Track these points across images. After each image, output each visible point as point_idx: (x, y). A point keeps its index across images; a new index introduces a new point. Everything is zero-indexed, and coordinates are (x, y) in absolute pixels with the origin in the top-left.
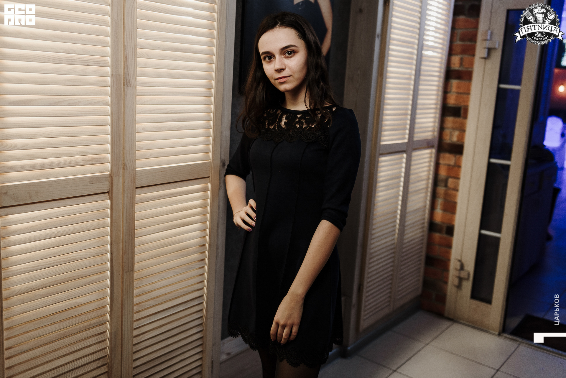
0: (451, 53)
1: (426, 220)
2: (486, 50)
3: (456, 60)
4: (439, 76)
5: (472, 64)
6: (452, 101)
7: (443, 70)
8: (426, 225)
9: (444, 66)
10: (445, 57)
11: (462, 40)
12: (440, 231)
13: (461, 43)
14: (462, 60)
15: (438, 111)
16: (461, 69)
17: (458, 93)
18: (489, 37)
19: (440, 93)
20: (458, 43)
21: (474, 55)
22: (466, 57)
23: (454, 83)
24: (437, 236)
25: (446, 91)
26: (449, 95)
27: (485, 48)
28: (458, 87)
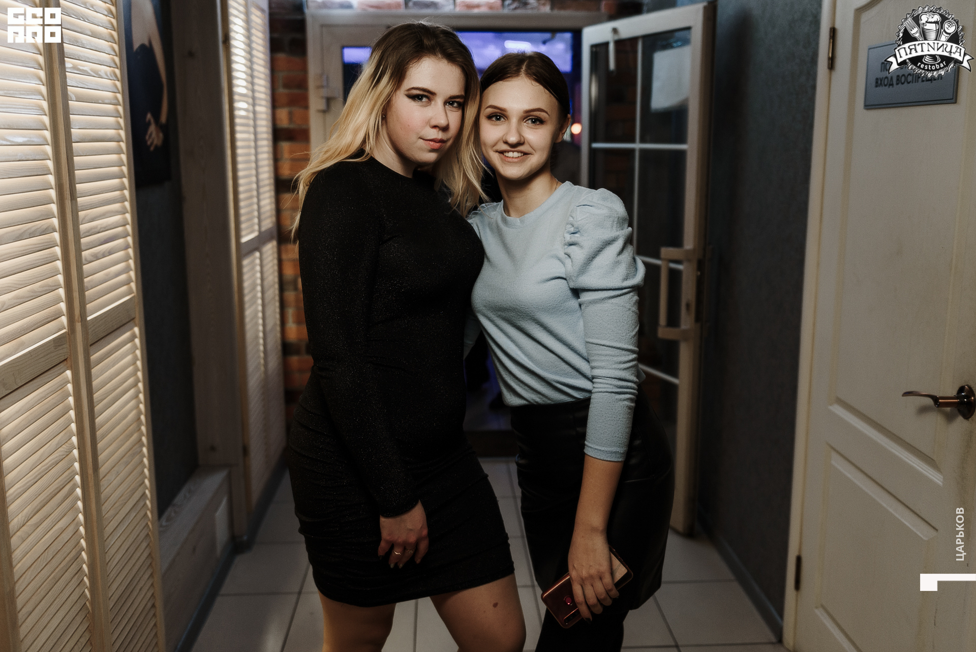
0: (275, 104)
1: (279, 341)
2: (324, 101)
3: (283, 114)
4: (267, 139)
5: (306, 119)
6: (286, 172)
7: (270, 130)
8: (280, 347)
9: (270, 124)
10: (269, 111)
11: (286, 86)
12: (297, 352)
13: (286, 91)
14: (291, 115)
15: (272, 187)
16: (292, 126)
17: (293, 160)
18: (325, 83)
19: (271, 162)
20: (281, 90)
21: (306, 107)
22: (297, 111)
23: (285, 146)
24: (294, 360)
25: (276, 159)
26: (280, 163)
27: (322, 97)
28: (291, 152)
